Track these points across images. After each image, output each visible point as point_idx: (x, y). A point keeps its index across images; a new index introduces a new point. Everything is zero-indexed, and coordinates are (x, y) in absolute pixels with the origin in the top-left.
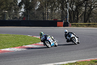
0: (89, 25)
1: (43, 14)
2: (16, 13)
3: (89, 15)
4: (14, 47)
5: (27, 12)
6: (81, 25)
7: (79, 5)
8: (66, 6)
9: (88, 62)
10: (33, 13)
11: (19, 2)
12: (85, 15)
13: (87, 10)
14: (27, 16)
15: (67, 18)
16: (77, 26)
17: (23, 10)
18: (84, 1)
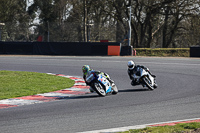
0: (173, 52)
1: (79, 30)
2: (24, 27)
3: (173, 32)
4: (18, 96)
5: (46, 25)
6: (158, 53)
7: (153, 11)
8: (127, 13)
9: (171, 127)
10: (59, 28)
11: (29, 5)
12: (164, 32)
13: (170, 21)
14: (46, 33)
15: (127, 38)
16: (149, 54)
17: (37, 21)
18: (164, 3)
